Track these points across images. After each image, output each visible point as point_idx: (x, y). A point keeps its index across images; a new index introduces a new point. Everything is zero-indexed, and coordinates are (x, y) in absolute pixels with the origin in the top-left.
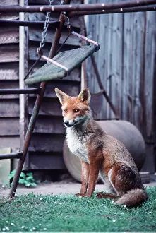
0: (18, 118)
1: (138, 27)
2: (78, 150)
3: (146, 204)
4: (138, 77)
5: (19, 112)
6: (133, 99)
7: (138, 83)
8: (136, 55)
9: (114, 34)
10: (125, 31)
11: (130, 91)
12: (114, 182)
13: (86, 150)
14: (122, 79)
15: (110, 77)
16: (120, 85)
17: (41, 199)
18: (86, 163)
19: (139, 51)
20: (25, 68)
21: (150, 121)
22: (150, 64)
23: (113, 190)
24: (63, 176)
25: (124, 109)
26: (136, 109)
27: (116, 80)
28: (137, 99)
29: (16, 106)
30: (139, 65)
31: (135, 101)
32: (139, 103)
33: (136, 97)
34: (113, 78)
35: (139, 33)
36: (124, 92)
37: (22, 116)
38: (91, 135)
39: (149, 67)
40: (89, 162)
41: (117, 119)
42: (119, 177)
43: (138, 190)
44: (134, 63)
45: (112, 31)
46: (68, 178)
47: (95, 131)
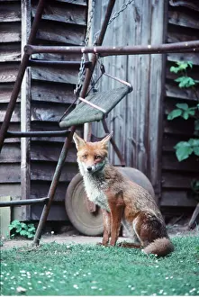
0: (19, 164)
1: (143, 64)
2: (97, 199)
3: (173, 254)
4: (142, 120)
5: (20, 158)
6: (137, 144)
7: (142, 126)
8: (141, 95)
9: (118, 72)
10: (129, 69)
11: (134, 135)
12: (139, 232)
13: (105, 197)
14: (126, 122)
15: (114, 119)
16: (123, 129)
17: (68, 247)
18: (108, 212)
19: (143, 92)
20: (27, 110)
21: (154, 169)
22: (154, 105)
23: (137, 240)
24: (64, 228)
25: (128, 155)
26: (140, 155)
27: (120, 122)
28: (142, 144)
29: (16, 151)
30: (143, 106)
31: (139, 146)
32: (143, 149)
33: (140, 141)
34: (116, 120)
35: (144, 71)
36: (128, 136)
37: (24, 161)
38: (108, 181)
39: (154, 109)
40: (110, 210)
41: (123, 166)
42: (145, 227)
43: (165, 238)
44: (138, 104)
45: (116, 69)
46: (69, 230)
47: (113, 177)
